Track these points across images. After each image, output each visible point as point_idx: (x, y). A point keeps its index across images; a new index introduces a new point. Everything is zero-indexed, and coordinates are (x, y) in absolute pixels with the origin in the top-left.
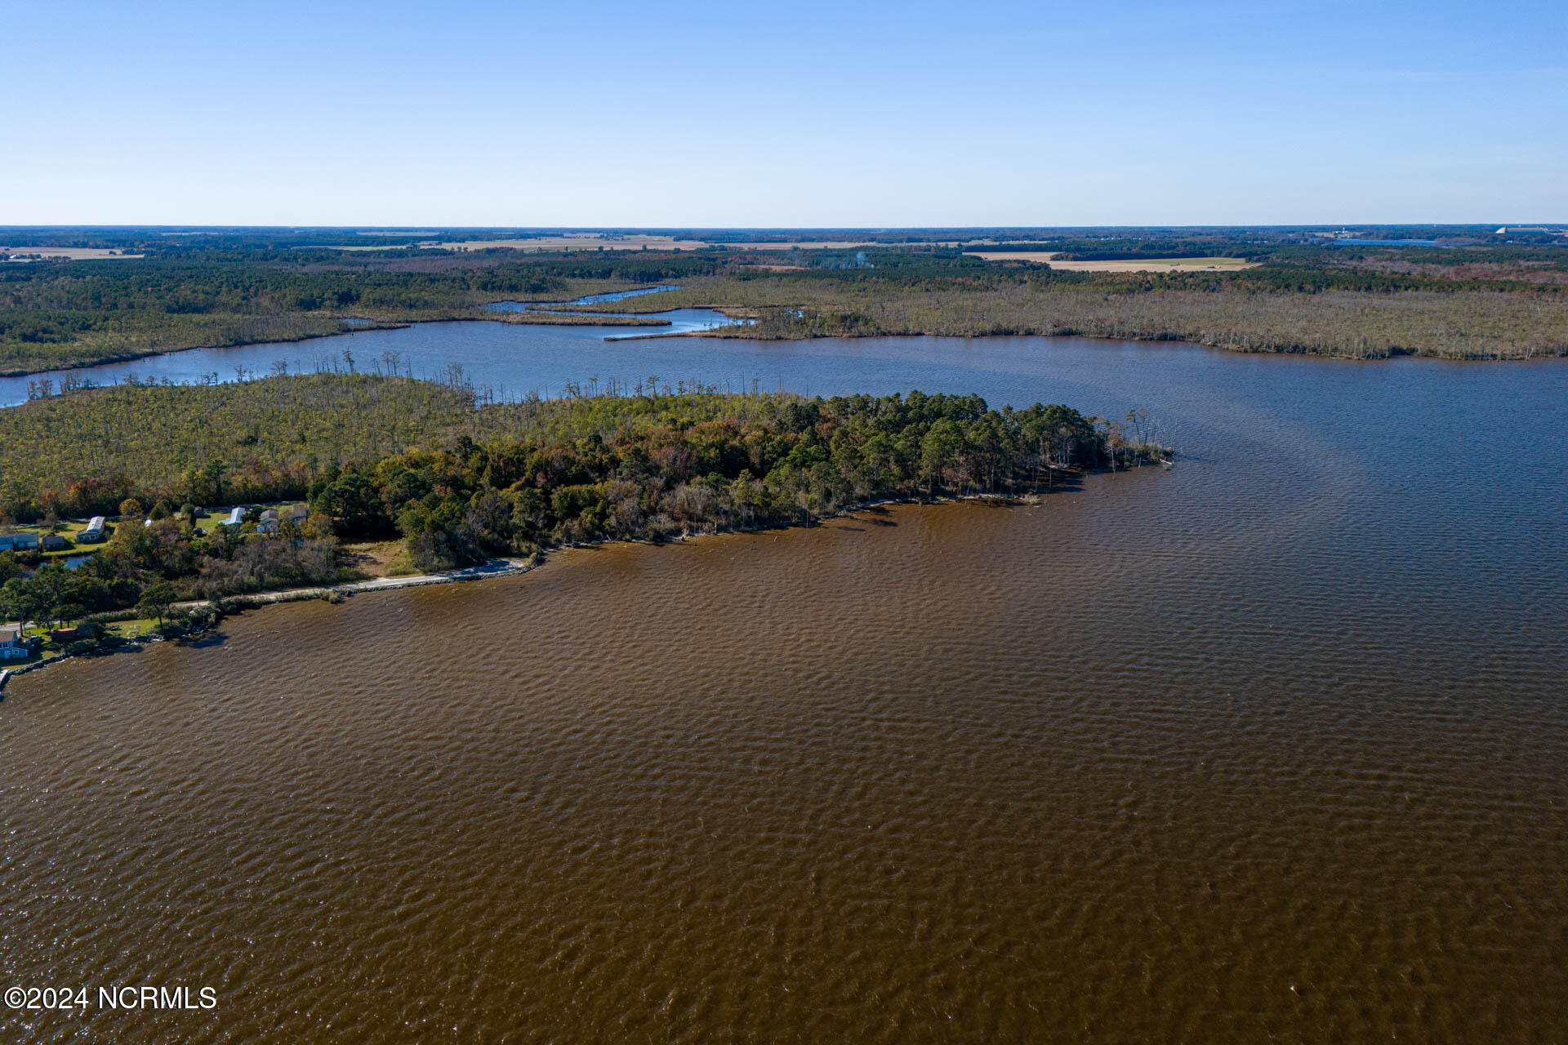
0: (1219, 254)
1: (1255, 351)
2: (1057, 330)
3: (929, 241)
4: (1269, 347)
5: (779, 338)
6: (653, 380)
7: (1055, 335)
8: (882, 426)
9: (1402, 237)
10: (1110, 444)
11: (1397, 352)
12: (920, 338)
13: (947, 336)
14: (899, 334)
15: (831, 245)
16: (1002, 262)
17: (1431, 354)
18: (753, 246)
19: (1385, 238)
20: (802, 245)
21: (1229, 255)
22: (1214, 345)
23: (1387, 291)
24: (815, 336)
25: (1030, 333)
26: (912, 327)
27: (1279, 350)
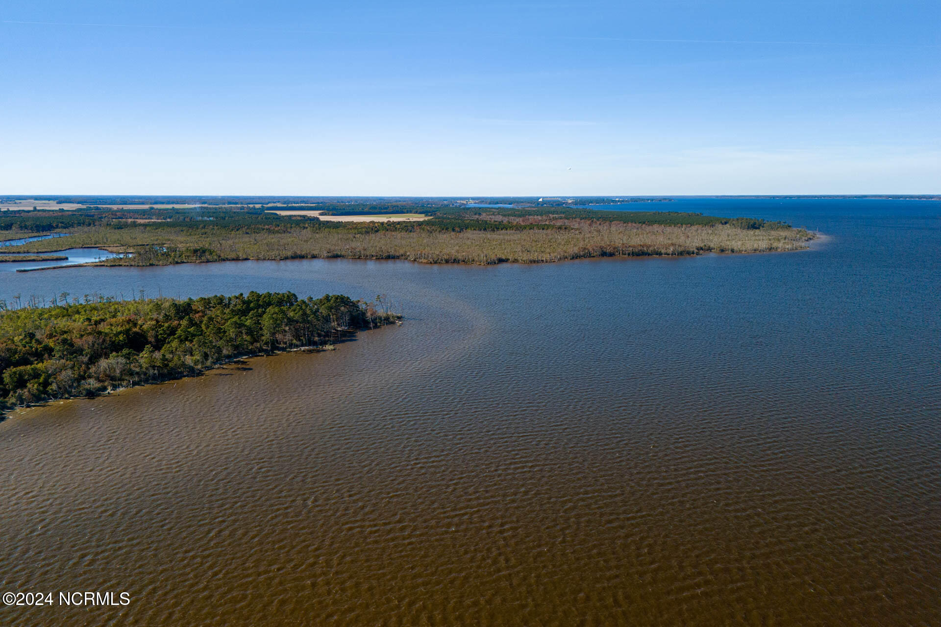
0: (411, 212)
1: (436, 263)
2: (330, 255)
3: (242, 204)
4: (442, 260)
5: (151, 265)
6: (65, 295)
7: (328, 257)
8: (234, 313)
9: (497, 203)
10: (369, 314)
11: (501, 261)
12: (247, 261)
13: (264, 259)
14: (233, 260)
15: (177, 206)
16: (291, 216)
17: (516, 261)
18: (121, 207)
19: (490, 204)
20: (155, 206)
21: (416, 213)
22: (415, 260)
23: (493, 230)
24: (177, 263)
25: (314, 257)
26: (241, 255)
27: (447, 261)
